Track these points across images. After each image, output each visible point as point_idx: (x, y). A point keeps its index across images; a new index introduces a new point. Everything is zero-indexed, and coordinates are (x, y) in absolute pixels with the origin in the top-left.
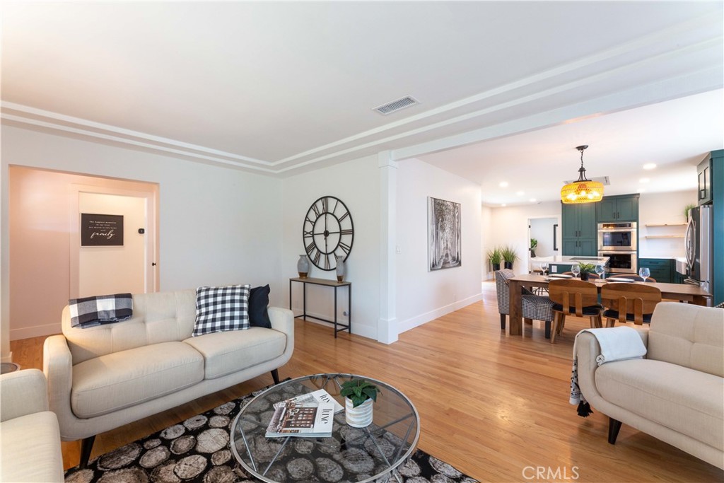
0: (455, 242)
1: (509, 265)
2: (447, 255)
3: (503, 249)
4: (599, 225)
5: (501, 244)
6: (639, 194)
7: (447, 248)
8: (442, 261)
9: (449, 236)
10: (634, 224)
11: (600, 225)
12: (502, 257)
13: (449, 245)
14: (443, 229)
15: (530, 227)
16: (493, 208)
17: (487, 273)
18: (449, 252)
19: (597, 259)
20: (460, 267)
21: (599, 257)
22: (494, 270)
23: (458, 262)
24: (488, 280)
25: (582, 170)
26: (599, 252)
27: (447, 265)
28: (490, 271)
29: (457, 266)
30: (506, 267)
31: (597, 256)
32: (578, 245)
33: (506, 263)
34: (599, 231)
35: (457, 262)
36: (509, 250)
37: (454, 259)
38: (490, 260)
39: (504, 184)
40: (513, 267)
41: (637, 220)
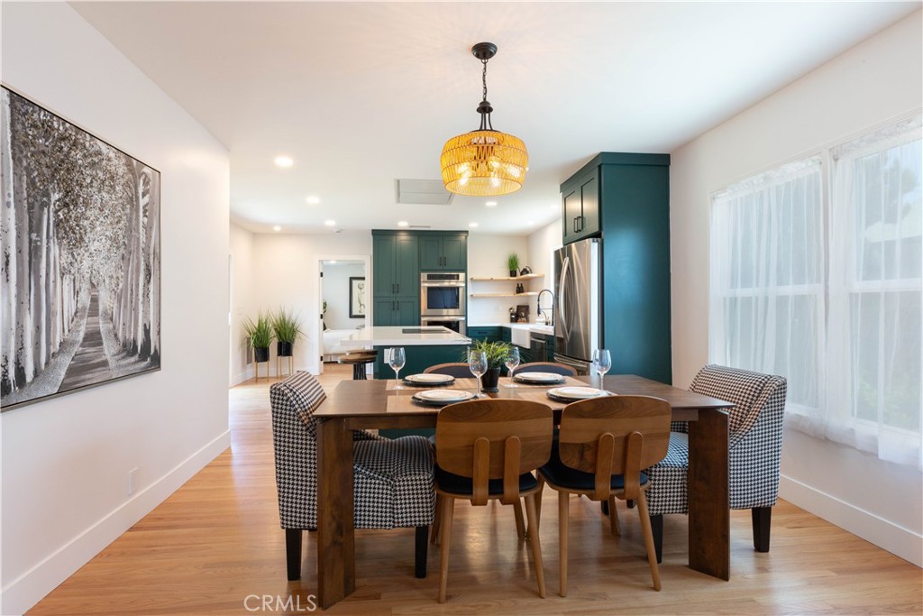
0: (134, 291)
1: (286, 349)
2: (93, 338)
3: (274, 317)
4: (422, 274)
5: (271, 308)
6: (467, 232)
7: (94, 311)
8: (66, 362)
9: (107, 270)
10: (462, 275)
11: (424, 276)
12: (273, 333)
13: (106, 300)
14: (71, 234)
15: (322, 275)
16: (257, 234)
17: (244, 367)
18: (103, 327)
19: (419, 331)
20: (157, 374)
21: (422, 328)
22: (257, 360)
23: (147, 356)
24: (245, 383)
25: (485, 109)
26: (423, 319)
27: (90, 377)
28: (249, 361)
29: (145, 371)
30: (280, 354)
31: (420, 325)
32: (396, 307)
33: (280, 345)
34: (423, 285)
35: (143, 357)
36: (287, 319)
37: (128, 349)
38: (249, 339)
39: (284, 162)
40: (294, 351)
41: (464, 270)
